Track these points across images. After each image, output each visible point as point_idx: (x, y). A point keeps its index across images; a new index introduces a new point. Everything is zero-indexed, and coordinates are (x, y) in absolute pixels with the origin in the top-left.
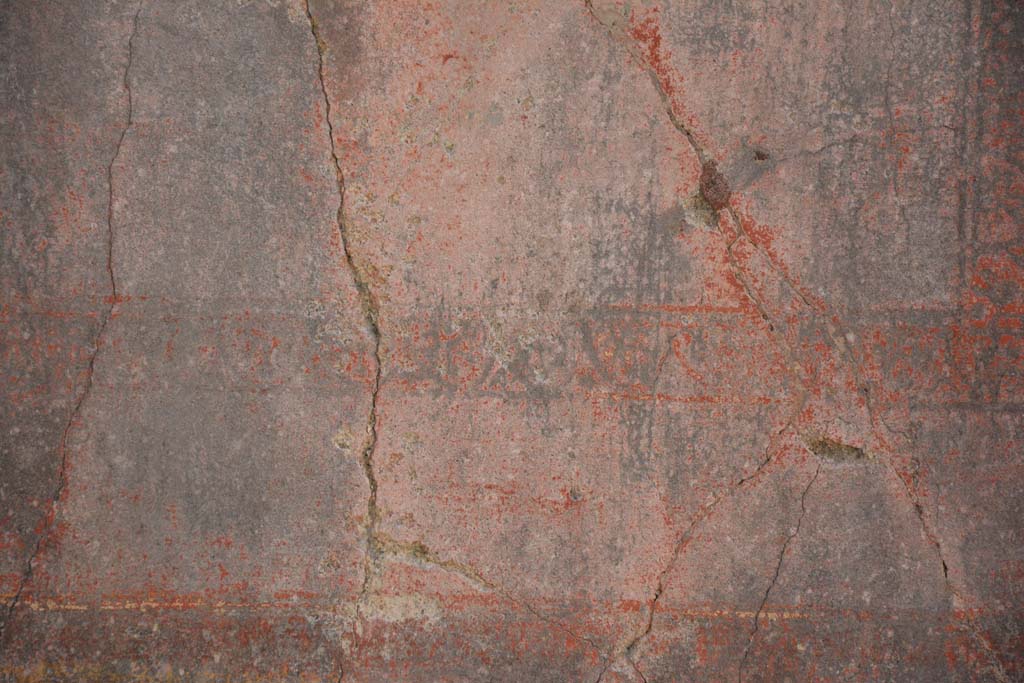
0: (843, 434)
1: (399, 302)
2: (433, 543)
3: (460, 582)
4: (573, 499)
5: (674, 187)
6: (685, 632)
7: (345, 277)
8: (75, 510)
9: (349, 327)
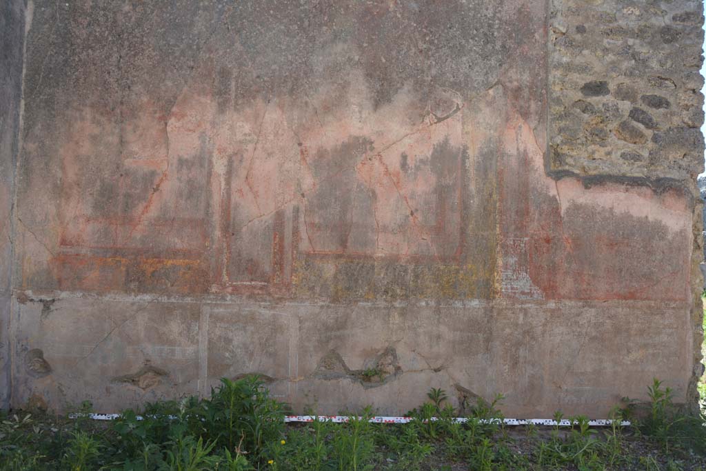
0: (425, 238)
1: (380, 224)
2: (384, 248)
3: (386, 252)
4: (398, 244)
5: (408, 213)
6: (409, 257)
7: (375, 221)
8: (348, 244)
9: (375, 226)
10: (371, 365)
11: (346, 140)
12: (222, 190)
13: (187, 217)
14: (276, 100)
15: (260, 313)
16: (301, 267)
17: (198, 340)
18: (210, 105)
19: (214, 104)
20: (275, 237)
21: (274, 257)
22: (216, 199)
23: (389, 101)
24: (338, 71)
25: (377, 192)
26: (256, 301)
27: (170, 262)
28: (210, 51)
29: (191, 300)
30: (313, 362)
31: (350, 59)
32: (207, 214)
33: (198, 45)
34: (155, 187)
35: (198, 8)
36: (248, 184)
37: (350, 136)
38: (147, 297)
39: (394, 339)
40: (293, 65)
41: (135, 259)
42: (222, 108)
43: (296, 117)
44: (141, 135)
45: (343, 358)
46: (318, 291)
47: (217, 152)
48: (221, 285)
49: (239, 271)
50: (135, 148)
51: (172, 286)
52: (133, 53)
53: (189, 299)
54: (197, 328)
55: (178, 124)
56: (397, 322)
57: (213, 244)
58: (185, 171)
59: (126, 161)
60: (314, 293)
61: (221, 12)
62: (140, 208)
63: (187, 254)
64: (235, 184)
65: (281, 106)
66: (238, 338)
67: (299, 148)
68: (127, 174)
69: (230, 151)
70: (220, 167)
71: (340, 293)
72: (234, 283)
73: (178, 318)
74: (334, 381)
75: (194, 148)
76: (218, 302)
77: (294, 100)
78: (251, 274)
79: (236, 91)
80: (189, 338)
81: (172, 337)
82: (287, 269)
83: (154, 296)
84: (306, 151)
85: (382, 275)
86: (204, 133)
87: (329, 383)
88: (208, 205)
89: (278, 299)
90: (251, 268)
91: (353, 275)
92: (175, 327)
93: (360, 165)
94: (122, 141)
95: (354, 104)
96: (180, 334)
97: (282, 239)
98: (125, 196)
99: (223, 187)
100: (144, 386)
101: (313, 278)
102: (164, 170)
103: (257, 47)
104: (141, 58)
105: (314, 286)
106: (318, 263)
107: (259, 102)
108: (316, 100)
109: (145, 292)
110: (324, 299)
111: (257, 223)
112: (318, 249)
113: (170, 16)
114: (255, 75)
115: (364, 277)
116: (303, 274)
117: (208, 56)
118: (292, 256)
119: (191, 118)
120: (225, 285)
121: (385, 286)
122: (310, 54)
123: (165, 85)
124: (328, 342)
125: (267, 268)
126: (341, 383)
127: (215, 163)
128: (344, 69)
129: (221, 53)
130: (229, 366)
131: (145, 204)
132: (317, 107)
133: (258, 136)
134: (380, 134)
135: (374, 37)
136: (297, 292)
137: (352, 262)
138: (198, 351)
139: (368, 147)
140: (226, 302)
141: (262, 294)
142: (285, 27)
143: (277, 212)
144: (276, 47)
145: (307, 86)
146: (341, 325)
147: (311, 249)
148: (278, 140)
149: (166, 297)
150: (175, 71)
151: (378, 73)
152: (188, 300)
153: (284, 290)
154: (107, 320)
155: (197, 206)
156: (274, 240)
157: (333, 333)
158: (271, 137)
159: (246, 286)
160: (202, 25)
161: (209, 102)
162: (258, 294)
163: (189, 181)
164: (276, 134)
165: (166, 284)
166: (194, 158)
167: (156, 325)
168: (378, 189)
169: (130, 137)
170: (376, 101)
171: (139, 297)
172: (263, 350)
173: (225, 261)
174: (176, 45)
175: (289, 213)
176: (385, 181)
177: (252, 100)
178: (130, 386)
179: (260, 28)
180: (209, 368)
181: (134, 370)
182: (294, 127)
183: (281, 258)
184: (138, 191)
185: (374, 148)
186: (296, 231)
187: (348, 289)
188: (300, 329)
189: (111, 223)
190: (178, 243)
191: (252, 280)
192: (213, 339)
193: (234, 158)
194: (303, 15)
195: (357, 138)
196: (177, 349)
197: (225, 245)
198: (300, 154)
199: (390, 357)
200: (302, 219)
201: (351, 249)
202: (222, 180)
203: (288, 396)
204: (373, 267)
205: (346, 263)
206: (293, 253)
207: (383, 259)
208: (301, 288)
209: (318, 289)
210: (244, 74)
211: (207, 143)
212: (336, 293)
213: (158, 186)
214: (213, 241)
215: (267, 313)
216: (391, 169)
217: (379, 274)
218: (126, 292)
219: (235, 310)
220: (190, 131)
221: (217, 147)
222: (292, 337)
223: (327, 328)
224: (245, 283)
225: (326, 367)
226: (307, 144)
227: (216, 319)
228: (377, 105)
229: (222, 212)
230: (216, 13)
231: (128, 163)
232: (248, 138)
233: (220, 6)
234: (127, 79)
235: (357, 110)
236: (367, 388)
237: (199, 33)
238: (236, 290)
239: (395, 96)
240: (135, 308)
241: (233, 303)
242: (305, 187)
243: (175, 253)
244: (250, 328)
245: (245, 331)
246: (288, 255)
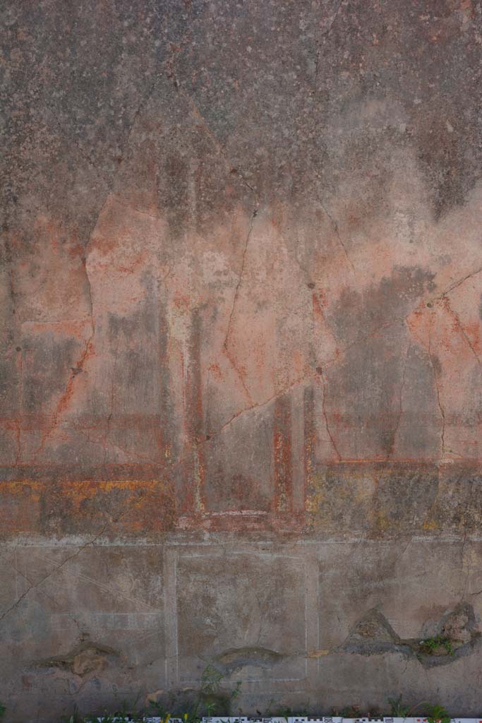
1: (447, 411)
2: (453, 450)
3: (457, 456)
4: (476, 442)
7: (439, 408)
8: (395, 446)
9: (439, 416)
10: (433, 631)
11: (388, 275)
12: (185, 368)
13: (132, 412)
14: (267, 210)
15: (257, 558)
16: (321, 486)
17: (161, 603)
18: (154, 224)
19: (162, 222)
20: (276, 440)
21: (277, 471)
22: (178, 382)
23: (461, 202)
24: (370, 154)
25: (442, 359)
26: (250, 539)
27: (109, 486)
28: (147, 127)
29: (148, 542)
30: (343, 629)
31: (391, 131)
32: (164, 407)
33: (125, 118)
34: (75, 366)
35: (120, 49)
36: (228, 356)
37: (395, 268)
38: (78, 540)
39: (470, 590)
40: (293, 146)
41: (54, 482)
42: (176, 229)
43: (302, 239)
44: (44, 281)
45: (390, 621)
46: (348, 522)
47: (173, 303)
48: (194, 517)
49: (222, 496)
50: (36, 302)
51: (116, 521)
52: (14, 137)
53: (145, 540)
54: (159, 583)
55: (104, 260)
56: (475, 564)
57: (177, 455)
58: (121, 337)
59: (22, 325)
60: (342, 525)
61: (161, 54)
62: (55, 400)
63: (135, 471)
64: (206, 358)
65: (276, 222)
66: (224, 597)
67: (310, 293)
68: (26, 347)
69: (195, 302)
70: (179, 329)
71: (383, 523)
72: (215, 514)
73: (129, 570)
74: (376, 657)
75: (134, 299)
76: (191, 544)
77: (298, 208)
78: (241, 498)
79: (197, 198)
80: (147, 599)
81: (120, 599)
82: (298, 489)
83: (88, 538)
84: (321, 296)
85: (450, 493)
86: (148, 272)
87: (368, 659)
88: (165, 393)
89: (285, 535)
90: (240, 489)
91: (404, 494)
92: (124, 584)
93: (412, 317)
94: (12, 293)
95: (401, 212)
96: (134, 593)
97: (288, 442)
98: (27, 384)
99: (186, 363)
100: (82, 672)
101: (339, 501)
102: (87, 338)
103: (227, 117)
104: (30, 146)
105: (341, 514)
106: (347, 478)
107: (239, 216)
108: (334, 209)
109: (74, 531)
110: (357, 532)
111: (246, 418)
112: (346, 455)
113: (71, 65)
114: (228, 168)
115: (419, 497)
116: (324, 496)
117: (144, 137)
118: (305, 468)
119: (124, 249)
120: (200, 516)
121: (455, 509)
122: (321, 124)
123: (76, 193)
124: (365, 596)
125: (265, 487)
126: (386, 660)
127: (170, 323)
128: (382, 149)
129: (166, 130)
130: (211, 638)
131: (61, 395)
132: (337, 219)
133: (240, 276)
134: (445, 261)
135: (433, 85)
136: (315, 524)
137: (401, 474)
138: (163, 618)
139: (426, 284)
140: (203, 544)
141: (260, 529)
142: (275, 75)
143: (278, 400)
144: (262, 114)
145: (318, 183)
146: (387, 570)
147: (335, 457)
148: (274, 279)
149: (107, 539)
150: (90, 167)
151: (441, 152)
152: (143, 542)
153: (293, 522)
154: (17, 578)
155: (146, 394)
156: (276, 445)
157: (373, 585)
158: (262, 275)
159: (233, 518)
160: (129, 80)
161: (153, 219)
162: (253, 529)
163: (132, 356)
164: (270, 270)
165: (106, 520)
166: (136, 315)
167: (94, 582)
168: (443, 355)
169: (25, 285)
170: (437, 203)
171: (64, 541)
172: (264, 613)
173: (198, 479)
174: (87, 121)
175: (297, 400)
176: (454, 341)
177: (226, 213)
178: (60, 673)
179: (230, 80)
180: (181, 641)
181: (65, 650)
182: (299, 256)
183: (288, 473)
184: (48, 374)
185: (435, 286)
186: (310, 430)
187: (396, 516)
188: (321, 579)
189: (9, 428)
190: (120, 455)
191: (242, 508)
192: (185, 599)
193: (202, 313)
194: (305, 52)
195: (406, 270)
196: (130, 615)
197: (196, 456)
198: (311, 302)
199: (463, 616)
200: (319, 409)
201: (400, 454)
202: (185, 350)
203: (305, 679)
204: (435, 480)
205: (392, 475)
206: (306, 463)
207: (450, 467)
208: (321, 518)
209: (347, 519)
210: (209, 167)
211: (156, 289)
212: (378, 523)
213: (80, 364)
214: (176, 449)
215: (268, 558)
216: (464, 320)
217: (446, 492)
218: (43, 532)
219: (217, 555)
220: (125, 270)
221: (172, 296)
222: (310, 592)
223: (364, 578)
224: (231, 513)
225: (361, 634)
226: (323, 284)
227: (188, 569)
228: (439, 211)
229: (188, 404)
230: (152, 56)
231: (27, 328)
232: (224, 278)
233: (157, 43)
234: (11, 185)
235: (405, 220)
236: (428, 666)
237: (126, 96)
238: (218, 525)
239: (470, 193)
240: (59, 556)
241: (215, 544)
242: (322, 356)
243: (116, 471)
244: (243, 581)
245: (235, 585)
246: (299, 467)
